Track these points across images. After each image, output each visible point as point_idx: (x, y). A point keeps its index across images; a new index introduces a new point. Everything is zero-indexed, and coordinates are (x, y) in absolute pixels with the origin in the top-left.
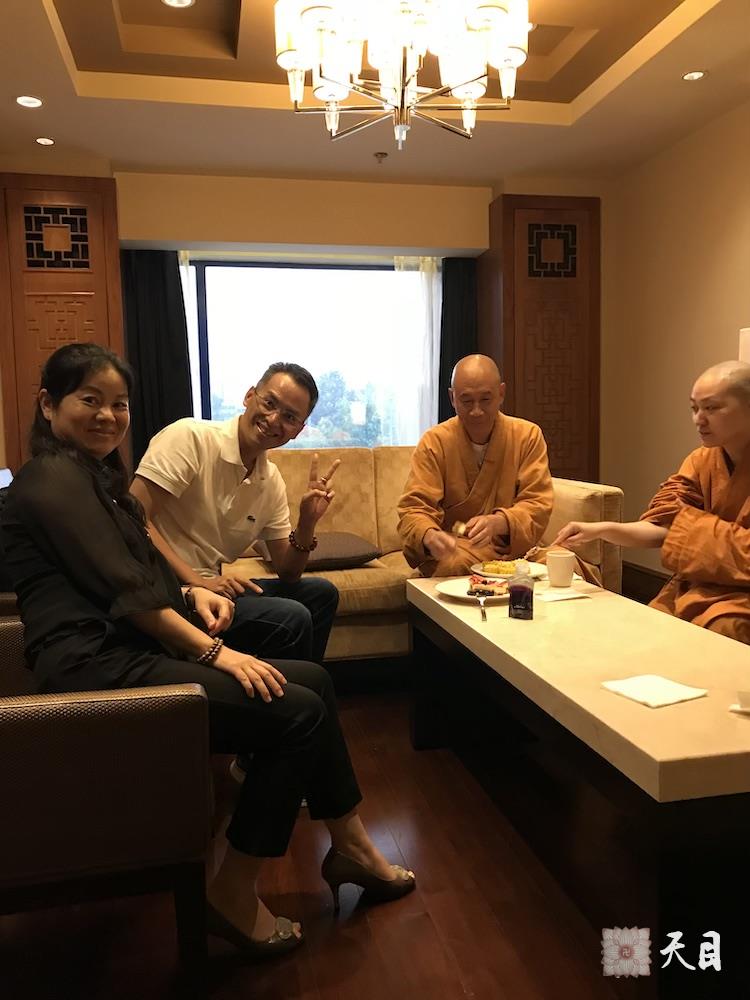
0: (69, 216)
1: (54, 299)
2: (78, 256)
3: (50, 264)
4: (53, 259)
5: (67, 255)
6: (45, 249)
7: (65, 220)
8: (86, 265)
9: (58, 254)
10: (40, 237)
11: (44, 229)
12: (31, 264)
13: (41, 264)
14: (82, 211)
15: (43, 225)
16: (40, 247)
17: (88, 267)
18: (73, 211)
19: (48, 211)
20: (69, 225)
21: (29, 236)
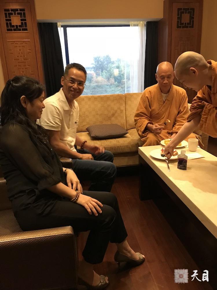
0: (19, 12)
1: (17, 42)
2: (23, 27)
3: (15, 30)
4: (15, 28)
5: (20, 26)
6: (12, 24)
8: (26, 30)
9: (17, 26)
10: (10, 20)
11: (11, 17)
12: (8, 30)
13: (11, 30)
14: (23, 10)
15: (11, 15)
17: (27, 30)
18: (21, 10)
19: (12, 10)
20: (19, 15)
21: (7, 20)
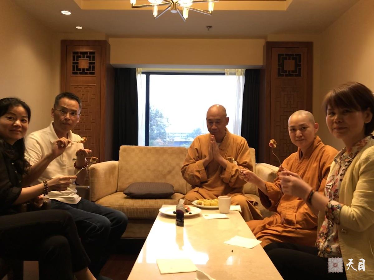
0: (88, 55)
1: (81, 86)
2: (90, 71)
3: (81, 73)
4: (82, 71)
5: (87, 70)
6: (79, 68)
7: (87, 57)
9: (84, 69)
10: (77, 63)
11: (79, 60)
12: (74, 73)
13: (77, 73)
14: (93, 53)
15: (79, 58)
16: (77, 67)
17: (94, 74)
18: (90, 53)
19: (81, 53)
20: (88, 59)
21: (74, 63)
